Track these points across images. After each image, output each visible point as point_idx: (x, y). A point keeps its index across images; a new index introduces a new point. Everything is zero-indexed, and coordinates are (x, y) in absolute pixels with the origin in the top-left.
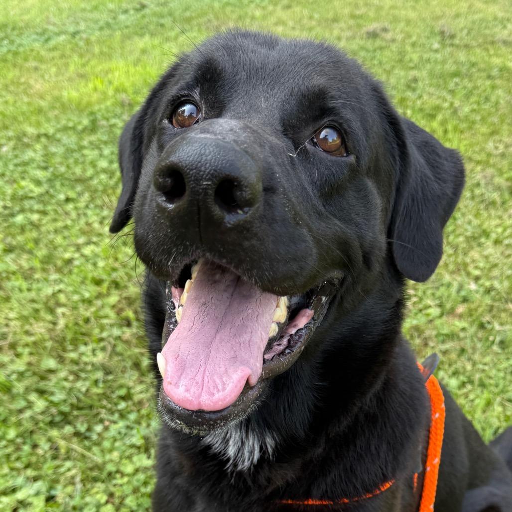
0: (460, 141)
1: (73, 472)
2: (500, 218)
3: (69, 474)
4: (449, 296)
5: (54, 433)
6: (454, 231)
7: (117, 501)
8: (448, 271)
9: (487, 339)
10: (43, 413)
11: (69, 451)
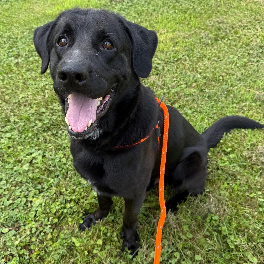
0: (196, 21)
1: (52, 147)
2: (211, 50)
3: (50, 148)
4: (189, 80)
5: (45, 134)
6: (193, 55)
7: (67, 157)
8: (189, 71)
9: (203, 95)
10: (41, 127)
11: (50, 140)
